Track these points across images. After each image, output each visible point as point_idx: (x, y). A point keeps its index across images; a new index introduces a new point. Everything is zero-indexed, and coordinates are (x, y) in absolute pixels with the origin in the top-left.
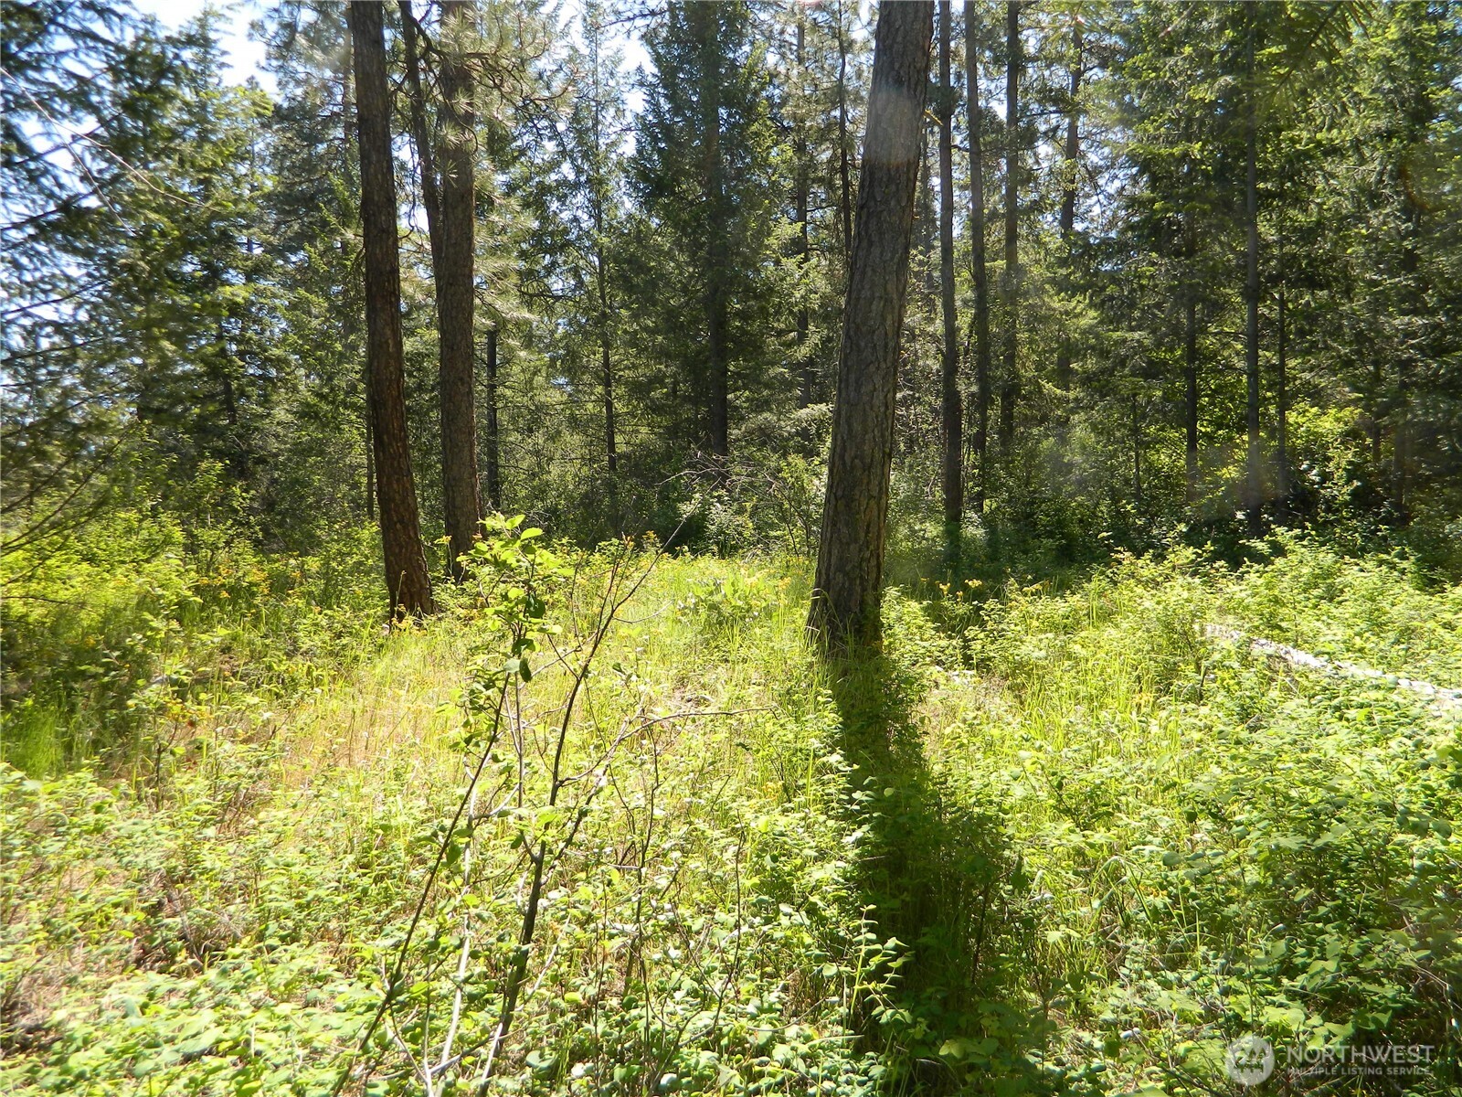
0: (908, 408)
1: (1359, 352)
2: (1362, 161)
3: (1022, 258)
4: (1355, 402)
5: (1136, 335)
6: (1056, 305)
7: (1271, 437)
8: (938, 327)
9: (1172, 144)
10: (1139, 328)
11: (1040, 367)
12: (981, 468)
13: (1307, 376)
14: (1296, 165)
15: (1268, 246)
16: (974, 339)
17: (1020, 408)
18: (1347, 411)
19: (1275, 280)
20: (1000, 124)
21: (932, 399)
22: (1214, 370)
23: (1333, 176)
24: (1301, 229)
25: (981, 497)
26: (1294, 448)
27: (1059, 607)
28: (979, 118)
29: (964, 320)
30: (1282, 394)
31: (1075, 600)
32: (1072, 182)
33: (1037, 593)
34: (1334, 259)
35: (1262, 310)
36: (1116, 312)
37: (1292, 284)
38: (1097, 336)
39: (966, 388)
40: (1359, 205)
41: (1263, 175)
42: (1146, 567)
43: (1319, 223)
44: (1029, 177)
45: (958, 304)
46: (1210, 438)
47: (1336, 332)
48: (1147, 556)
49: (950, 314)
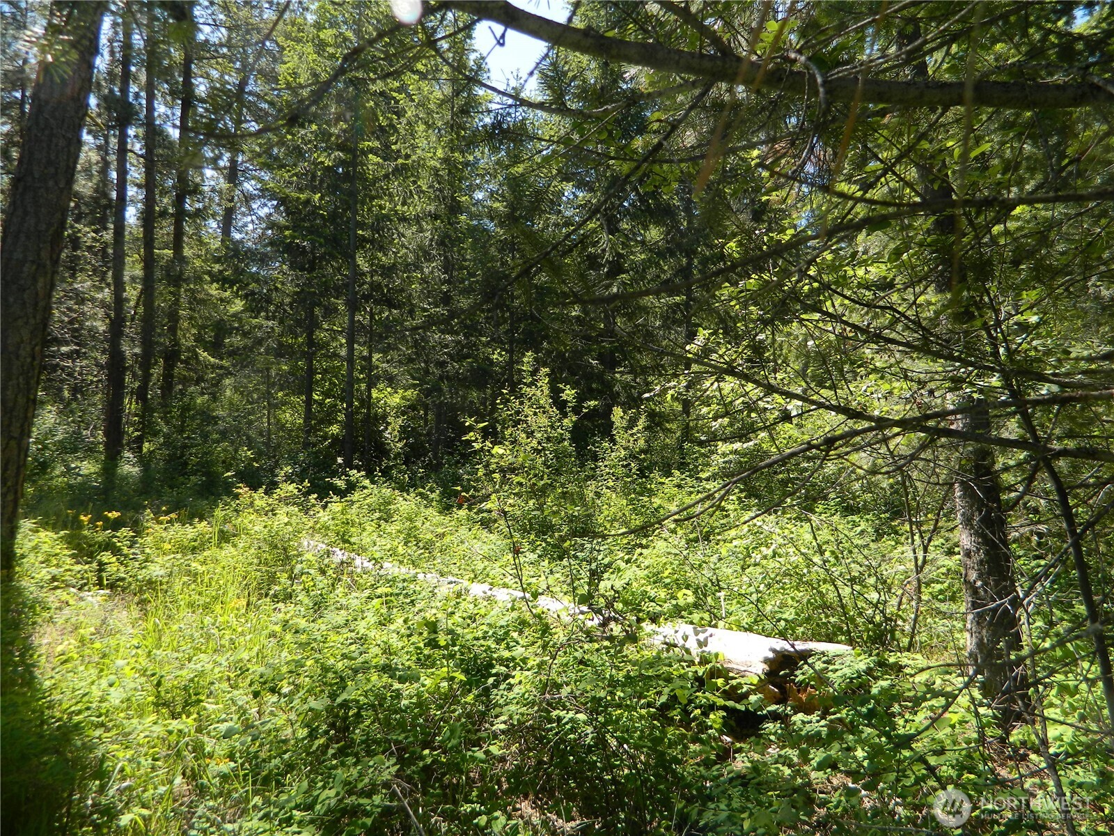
0: (74, 361)
1: (416, 353)
2: (421, 230)
3: (187, 252)
4: (414, 386)
5: (270, 323)
6: (214, 292)
7: (362, 406)
8: (106, 294)
9: (301, 190)
10: (274, 318)
11: (199, 339)
12: (142, 417)
13: (385, 365)
14: (381, 223)
15: (364, 274)
16: (141, 310)
17: (179, 369)
18: (409, 393)
19: (367, 298)
20: (171, 143)
21: (98, 355)
22: (325, 356)
23: (403, 236)
24: (383, 267)
25: (139, 440)
26: (376, 414)
27: (189, 532)
28: (153, 134)
29: (132, 293)
30: (369, 376)
31: (202, 526)
32: (231, 200)
33: (170, 522)
34: (402, 290)
35: (358, 318)
36: (257, 304)
37: (377, 302)
38: (240, 320)
39: (130, 350)
40: (418, 258)
41: (362, 226)
42: (260, 499)
43: (394, 264)
44: (196, 191)
45: (126, 278)
46: (321, 404)
47: (403, 339)
48: (261, 490)
49: (119, 286)
